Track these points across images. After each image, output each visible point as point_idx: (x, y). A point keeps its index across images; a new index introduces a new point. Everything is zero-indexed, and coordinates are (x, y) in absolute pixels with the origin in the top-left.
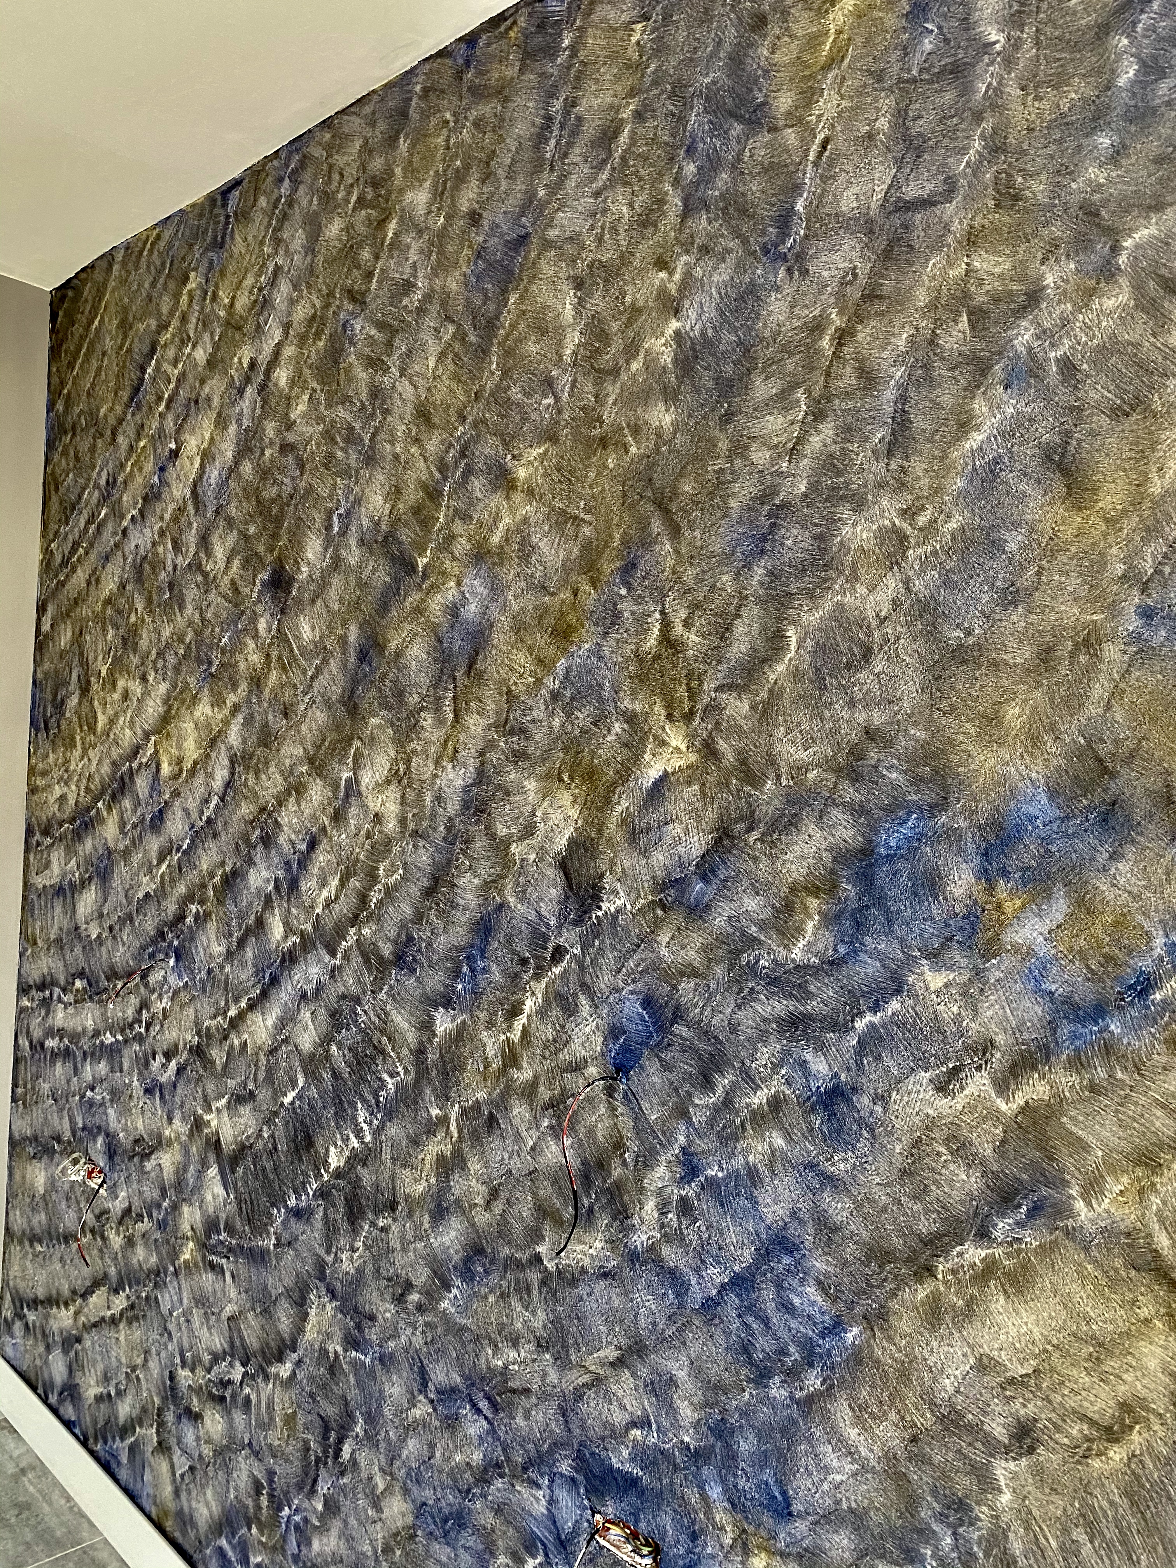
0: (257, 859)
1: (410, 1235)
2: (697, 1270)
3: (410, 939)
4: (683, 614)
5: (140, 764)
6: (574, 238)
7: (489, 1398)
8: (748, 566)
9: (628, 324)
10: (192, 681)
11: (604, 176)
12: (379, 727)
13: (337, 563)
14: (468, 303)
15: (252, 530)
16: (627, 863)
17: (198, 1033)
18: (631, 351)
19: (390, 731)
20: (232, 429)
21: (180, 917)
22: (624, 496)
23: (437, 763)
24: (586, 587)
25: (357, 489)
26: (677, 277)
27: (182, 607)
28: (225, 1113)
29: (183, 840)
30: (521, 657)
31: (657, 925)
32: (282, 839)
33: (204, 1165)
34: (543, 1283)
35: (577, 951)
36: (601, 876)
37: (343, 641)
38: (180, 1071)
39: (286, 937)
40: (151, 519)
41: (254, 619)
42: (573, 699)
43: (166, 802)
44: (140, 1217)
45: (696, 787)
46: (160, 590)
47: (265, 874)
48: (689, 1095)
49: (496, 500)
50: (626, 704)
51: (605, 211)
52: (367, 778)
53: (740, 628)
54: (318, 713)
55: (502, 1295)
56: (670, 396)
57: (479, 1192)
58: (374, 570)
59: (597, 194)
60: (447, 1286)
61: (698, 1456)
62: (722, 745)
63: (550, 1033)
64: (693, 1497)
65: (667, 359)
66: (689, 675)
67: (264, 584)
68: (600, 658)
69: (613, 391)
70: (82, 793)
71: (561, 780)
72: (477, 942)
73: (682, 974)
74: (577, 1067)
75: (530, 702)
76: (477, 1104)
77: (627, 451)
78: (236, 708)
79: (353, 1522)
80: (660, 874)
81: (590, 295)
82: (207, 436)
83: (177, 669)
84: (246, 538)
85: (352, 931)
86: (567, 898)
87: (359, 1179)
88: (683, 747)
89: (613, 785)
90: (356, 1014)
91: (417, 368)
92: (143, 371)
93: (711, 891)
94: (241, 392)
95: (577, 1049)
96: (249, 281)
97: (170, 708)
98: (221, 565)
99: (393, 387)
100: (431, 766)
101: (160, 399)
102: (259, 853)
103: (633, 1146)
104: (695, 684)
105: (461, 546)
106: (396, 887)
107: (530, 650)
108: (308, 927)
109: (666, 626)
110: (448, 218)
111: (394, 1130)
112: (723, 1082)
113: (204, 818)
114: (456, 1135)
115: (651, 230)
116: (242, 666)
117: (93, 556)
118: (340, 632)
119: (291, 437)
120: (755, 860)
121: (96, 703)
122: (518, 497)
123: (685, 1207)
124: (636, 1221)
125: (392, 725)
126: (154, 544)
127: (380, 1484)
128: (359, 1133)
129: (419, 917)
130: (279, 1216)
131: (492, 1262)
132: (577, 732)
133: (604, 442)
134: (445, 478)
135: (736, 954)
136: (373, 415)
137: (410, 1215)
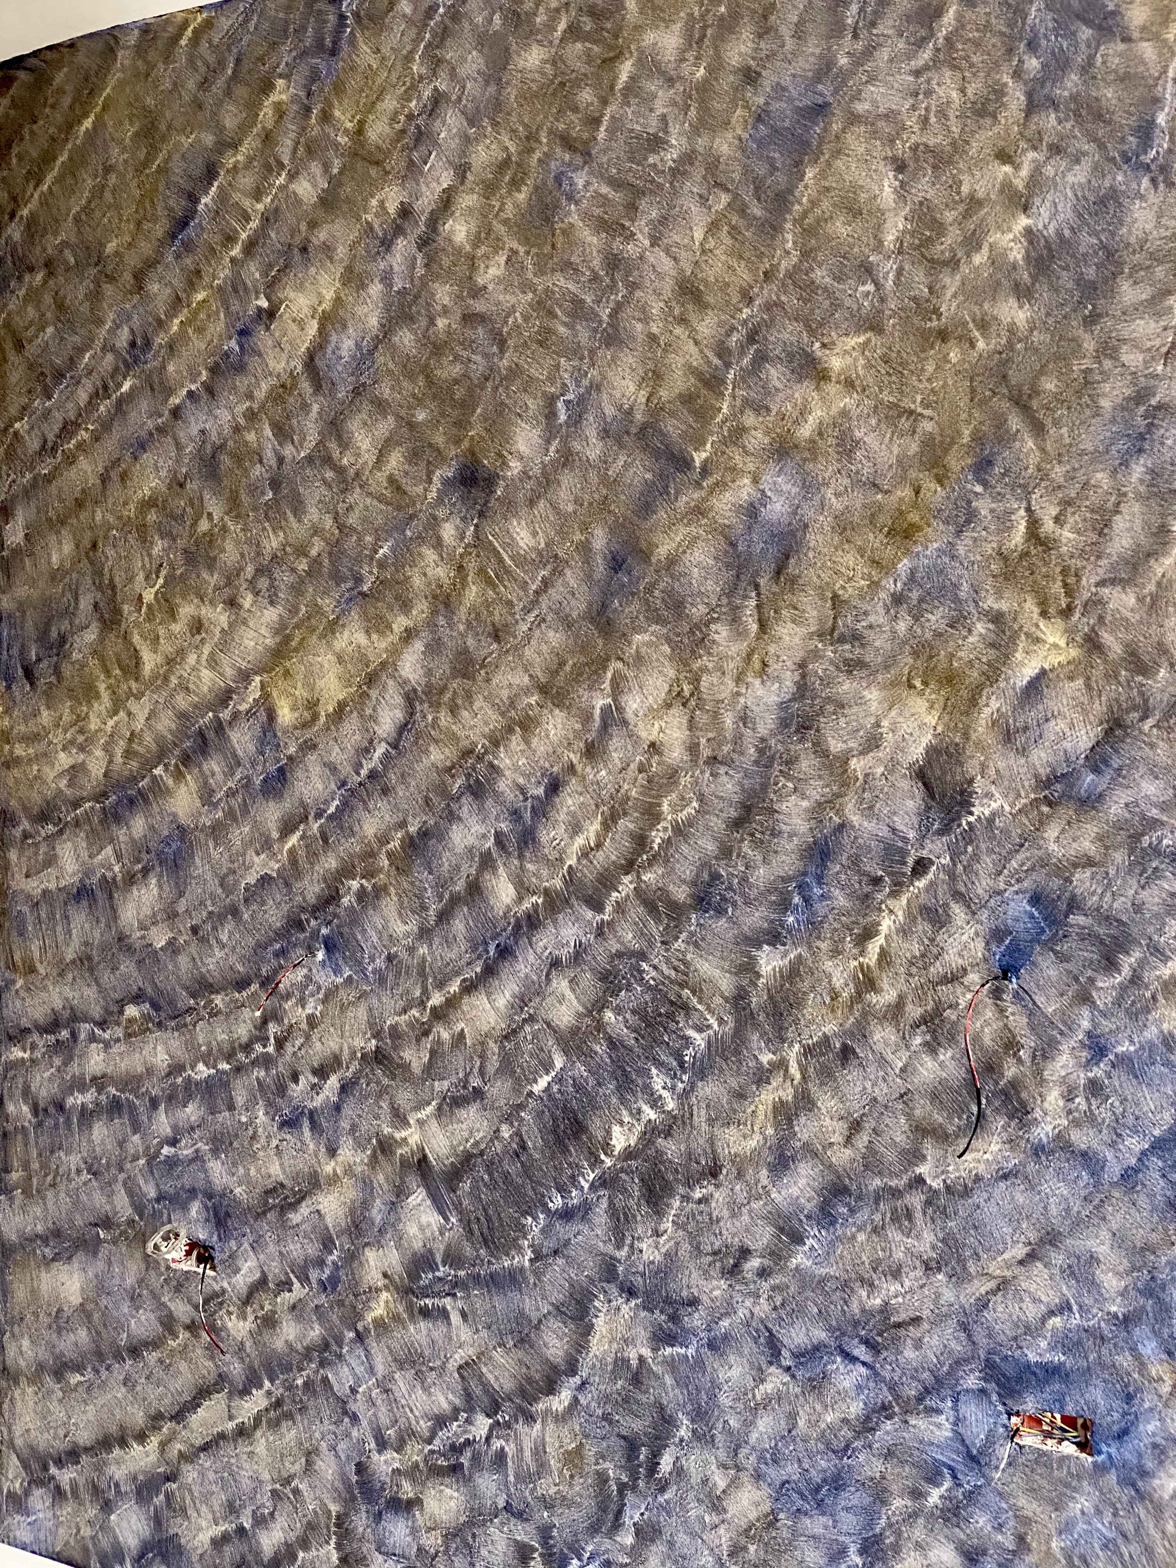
0: (465, 812)
1: (741, 1197)
2: (1112, 1145)
3: (715, 877)
4: (1054, 511)
5: (236, 715)
6: (890, 116)
7: (866, 1342)
8: (1125, 463)
9: (967, 215)
10: (327, 604)
11: (926, 55)
12: (649, 644)
13: (567, 458)
14: (747, 171)
15: (421, 416)
16: (1001, 765)
17: (377, 1035)
18: (973, 242)
19: (666, 649)
20: (376, 289)
21: (331, 898)
22: (973, 391)
23: (739, 679)
24: (930, 485)
25: (593, 373)
26: (1024, 172)
27: (298, 509)
28: (434, 1124)
29: (327, 802)
30: (849, 559)
31: (1042, 823)
32: (503, 785)
33: (401, 1192)
34: (928, 1203)
35: (946, 860)
36: (971, 781)
37: (585, 548)
38: (345, 1089)
39: (520, 899)
40: (226, 397)
41: (434, 523)
42: (921, 600)
43: (290, 758)
44: (285, 1285)
45: (1080, 682)
46: (254, 490)
47: (478, 828)
48: (1091, 980)
49: (804, 391)
50: (990, 603)
51: (929, 93)
52: (633, 704)
53: (1120, 523)
54: (551, 634)
55: (875, 1230)
56: (1023, 293)
57: (836, 1131)
58: (626, 466)
59: (917, 73)
60: (798, 1239)
61: (1126, 1321)
62: (1106, 638)
63: (916, 949)
64: (1124, 1360)
65: (1017, 254)
66: (1065, 572)
67: (447, 482)
68: (953, 557)
69: (951, 283)
70: (118, 759)
71: (911, 686)
72: (812, 869)
73: (1075, 866)
74: (954, 978)
75: (866, 607)
76: (826, 1040)
77: (972, 345)
78: (409, 635)
79: (682, 1538)
80: (1043, 772)
81: (915, 177)
82: (329, 295)
83: (297, 590)
84: (412, 426)
85: (626, 879)
86: (928, 808)
87: (660, 1153)
88: (1062, 643)
89: (980, 687)
90: (641, 972)
91: (677, 238)
92: (194, 199)
93: (1103, 782)
94: (387, 244)
95: (952, 959)
96: (389, 104)
97: (287, 639)
98: (369, 457)
99: (641, 258)
100: (731, 684)
101: (230, 239)
102: (466, 807)
103: (1029, 1041)
104: (1071, 580)
105: (757, 439)
106: (690, 822)
107: (861, 551)
108: (557, 883)
109: (1034, 523)
110: (709, 69)
111: (708, 1089)
112: (1128, 962)
113: (364, 772)
114: (798, 1076)
115: (988, 121)
116: (417, 581)
117: (110, 444)
118: (578, 537)
119: (479, 306)
120: (1152, 746)
121: (136, 639)
122: (832, 389)
123: (1095, 1088)
124: (1038, 1114)
125: (669, 641)
126: (237, 429)
127: (720, 1481)
128: (655, 1102)
129: (726, 852)
130: (534, 1225)
131: (860, 1198)
132: (928, 635)
133: (943, 335)
134: (728, 365)
135: (1136, 837)
136: (613, 287)
137: (740, 1175)
